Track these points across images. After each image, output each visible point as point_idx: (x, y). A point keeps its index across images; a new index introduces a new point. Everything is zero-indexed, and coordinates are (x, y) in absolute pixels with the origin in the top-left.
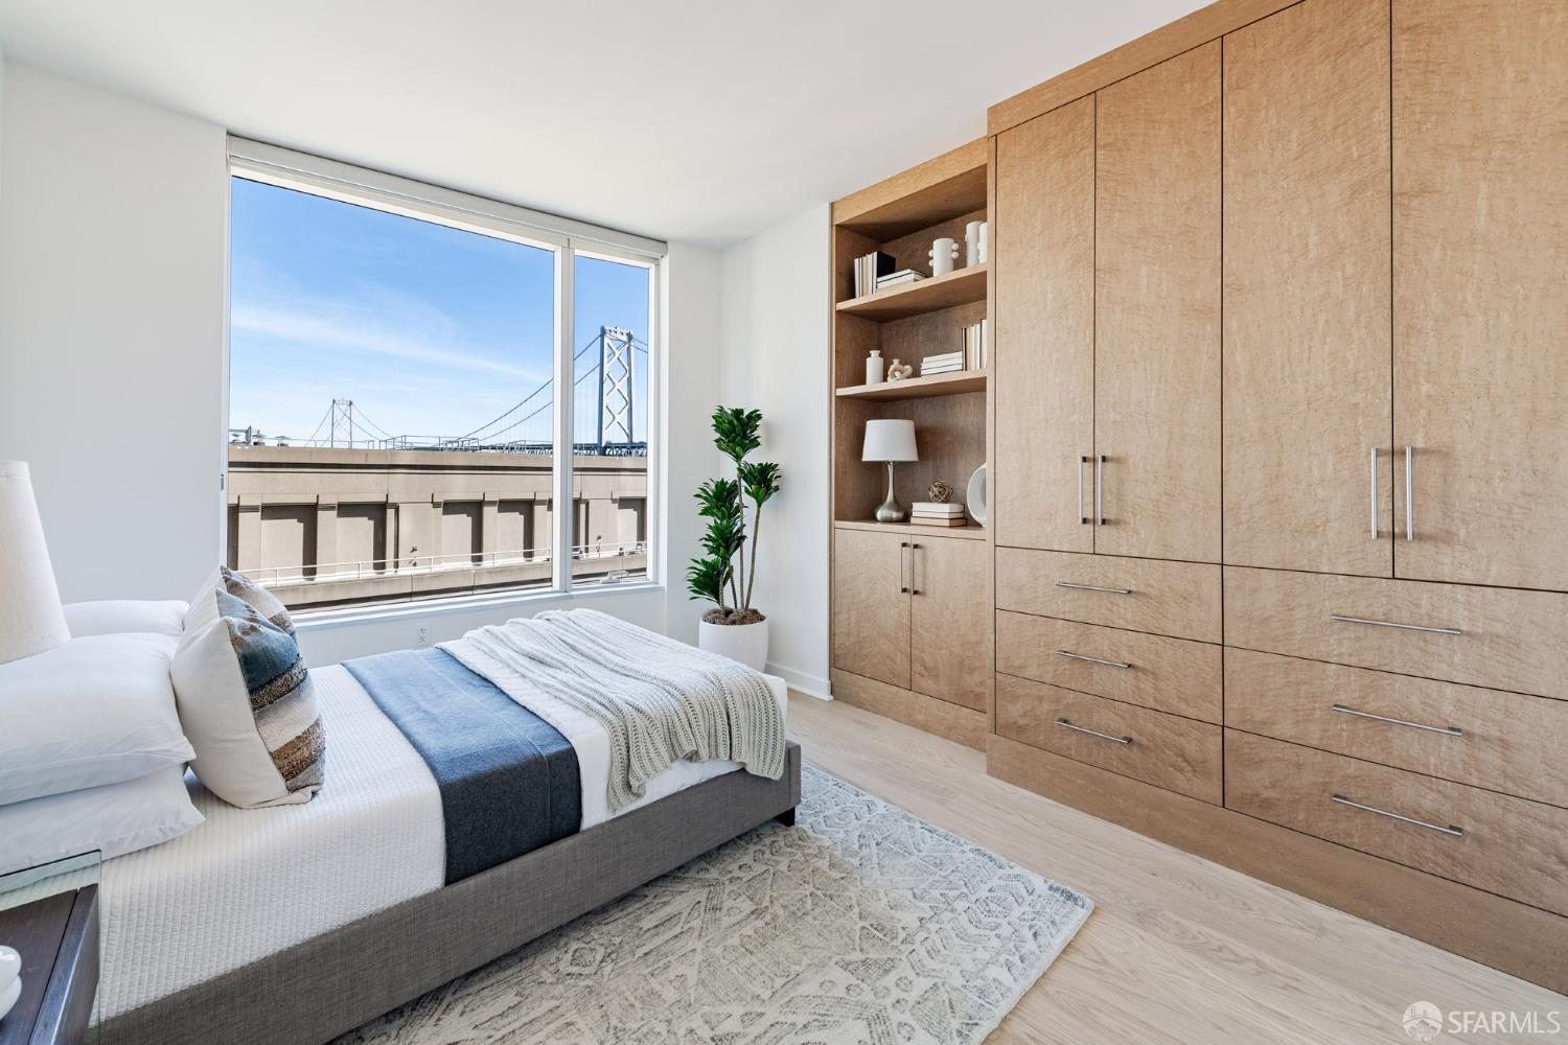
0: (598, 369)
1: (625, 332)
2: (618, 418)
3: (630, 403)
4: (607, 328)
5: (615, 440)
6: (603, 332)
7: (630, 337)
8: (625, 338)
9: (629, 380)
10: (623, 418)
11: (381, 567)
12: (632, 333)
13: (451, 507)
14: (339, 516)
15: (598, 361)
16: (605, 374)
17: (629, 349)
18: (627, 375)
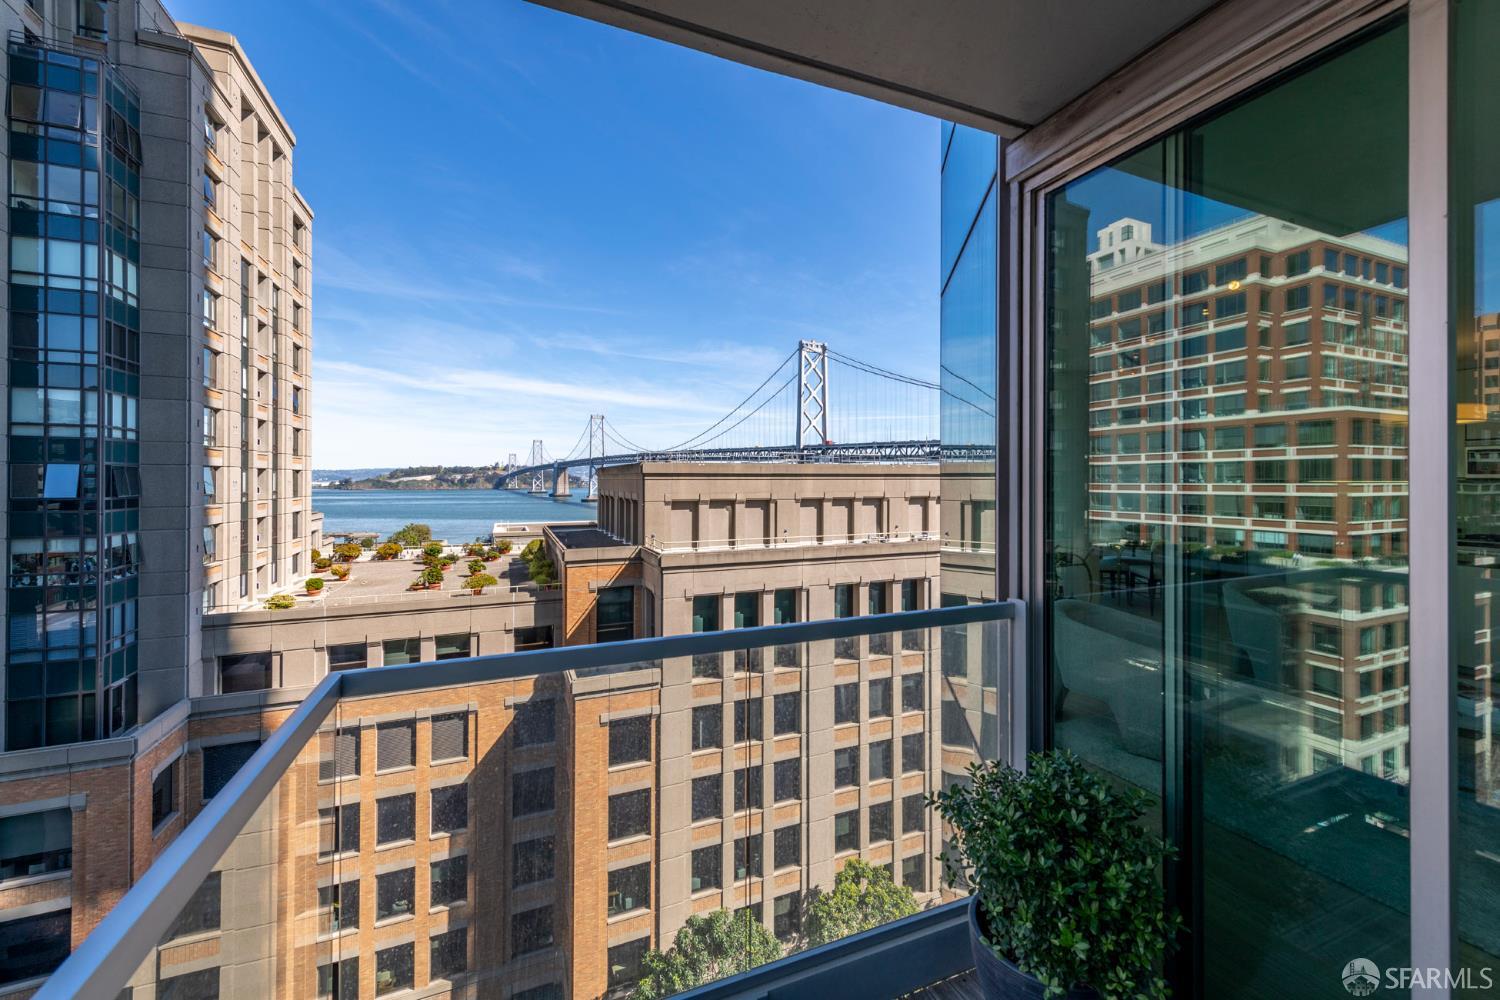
0: (796, 380)
1: (820, 344)
2: (814, 423)
3: (824, 409)
4: (804, 342)
5: (813, 443)
6: (801, 347)
7: (824, 348)
8: (820, 350)
9: (823, 387)
10: (817, 422)
11: (767, 542)
12: (826, 345)
13: (805, 502)
14: (747, 507)
15: (797, 372)
16: (803, 384)
17: (823, 360)
18: (822, 384)
